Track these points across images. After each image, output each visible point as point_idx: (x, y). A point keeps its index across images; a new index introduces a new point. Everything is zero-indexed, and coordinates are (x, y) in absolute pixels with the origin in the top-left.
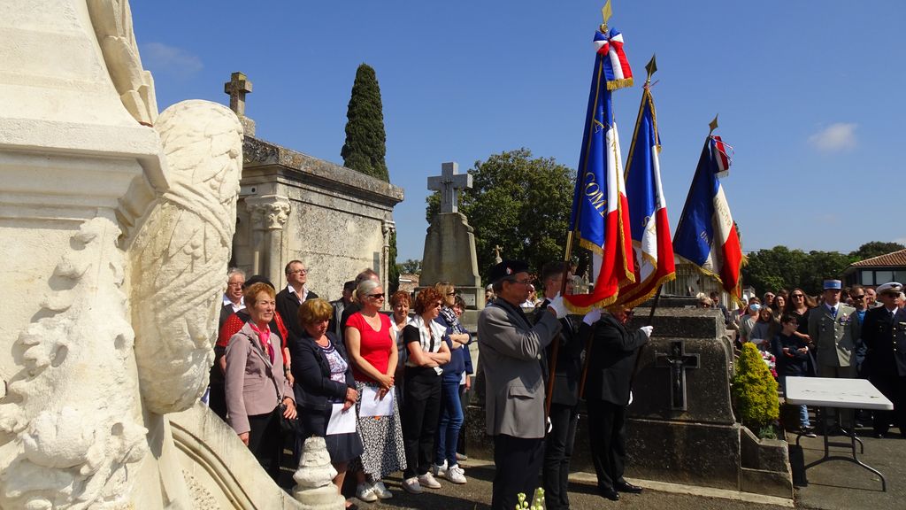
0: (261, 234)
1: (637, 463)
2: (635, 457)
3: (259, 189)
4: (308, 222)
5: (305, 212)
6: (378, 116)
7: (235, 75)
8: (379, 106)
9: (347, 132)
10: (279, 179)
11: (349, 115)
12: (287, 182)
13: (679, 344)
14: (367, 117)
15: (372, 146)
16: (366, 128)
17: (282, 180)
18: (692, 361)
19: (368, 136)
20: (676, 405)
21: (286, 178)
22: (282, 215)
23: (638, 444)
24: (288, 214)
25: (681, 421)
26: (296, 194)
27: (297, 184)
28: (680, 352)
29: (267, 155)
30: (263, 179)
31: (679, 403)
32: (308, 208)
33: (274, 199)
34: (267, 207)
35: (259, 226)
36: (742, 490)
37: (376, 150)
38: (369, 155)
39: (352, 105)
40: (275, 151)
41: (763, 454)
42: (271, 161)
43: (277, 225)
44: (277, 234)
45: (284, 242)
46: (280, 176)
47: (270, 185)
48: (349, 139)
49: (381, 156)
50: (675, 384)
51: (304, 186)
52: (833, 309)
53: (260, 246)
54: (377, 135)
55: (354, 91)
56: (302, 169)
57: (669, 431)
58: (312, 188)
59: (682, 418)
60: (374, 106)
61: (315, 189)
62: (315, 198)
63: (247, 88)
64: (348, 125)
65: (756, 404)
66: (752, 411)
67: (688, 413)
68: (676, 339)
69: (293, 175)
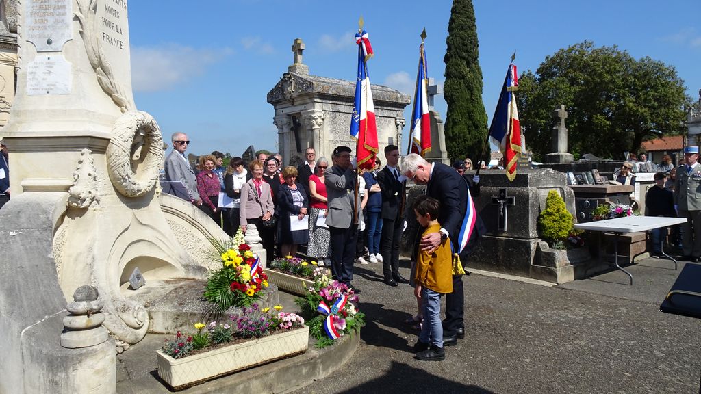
0: (310, 132)
1: (480, 261)
2: (479, 257)
3: (308, 106)
4: (338, 123)
5: (335, 117)
6: (472, 27)
7: (296, 40)
8: (472, 19)
9: (448, 43)
10: (316, 100)
11: (450, 30)
12: (321, 101)
13: (504, 191)
14: (462, 29)
15: (467, 51)
16: (462, 38)
17: (318, 100)
18: (511, 200)
19: (464, 45)
20: (500, 227)
21: (321, 99)
22: (320, 120)
23: (480, 250)
24: (323, 119)
25: (502, 237)
26: (329, 107)
27: (328, 101)
28: (504, 195)
29: (308, 87)
30: (308, 101)
31: (503, 226)
32: (337, 115)
33: (313, 112)
34: (311, 116)
35: (309, 128)
36: (531, 278)
37: (471, 54)
38: (464, 58)
39: (452, 21)
40: (311, 85)
41: (543, 257)
42: (310, 90)
43: (316, 127)
44: (316, 132)
45: (321, 136)
46: (316, 98)
47: (312, 104)
48: (449, 49)
49: (475, 59)
50: (501, 215)
51: (333, 102)
52: (690, 168)
53: (309, 139)
54: (471, 43)
55: (453, 11)
56: (330, 93)
57: (496, 241)
58: (339, 103)
59: (503, 235)
60: (468, 20)
61: (341, 103)
62: (342, 108)
63: (302, 47)
64: (448, 38)
65: (550, 228)
66: (547, 232)
67: (507, 232)
68: (503, 188)
69: (324, 97)
